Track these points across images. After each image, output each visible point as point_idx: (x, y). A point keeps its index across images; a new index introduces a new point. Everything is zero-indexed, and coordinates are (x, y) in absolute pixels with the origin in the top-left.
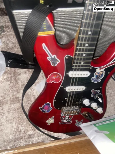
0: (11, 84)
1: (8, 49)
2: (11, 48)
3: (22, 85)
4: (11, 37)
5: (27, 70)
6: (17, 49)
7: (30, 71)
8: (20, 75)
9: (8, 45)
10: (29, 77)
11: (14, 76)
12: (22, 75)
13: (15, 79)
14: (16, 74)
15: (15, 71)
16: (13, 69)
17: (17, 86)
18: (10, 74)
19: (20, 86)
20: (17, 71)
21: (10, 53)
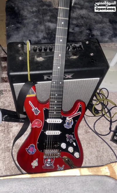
0: (4, 135)
1: (5, 107)
2: (7, 106)
3: (13, 136)
4: (8, 98)
5: (18, 123)
6: (12, 107)
7: (21, 124)
8: (12, 127)
9: (5, 104)
10: (20, 129)
11: (7, 128)
12: (13, 127)
13: (8, 131)
14: (9, 126)
15: (8, 124)
16: (7, 123)
17: (9, 137)
18: (4, 127)
19: (12, 137)
20: (10, 124)
21: (6, 110)
